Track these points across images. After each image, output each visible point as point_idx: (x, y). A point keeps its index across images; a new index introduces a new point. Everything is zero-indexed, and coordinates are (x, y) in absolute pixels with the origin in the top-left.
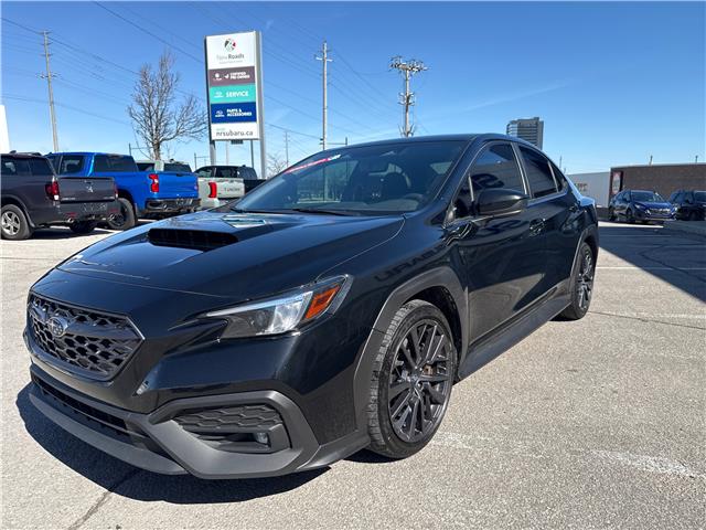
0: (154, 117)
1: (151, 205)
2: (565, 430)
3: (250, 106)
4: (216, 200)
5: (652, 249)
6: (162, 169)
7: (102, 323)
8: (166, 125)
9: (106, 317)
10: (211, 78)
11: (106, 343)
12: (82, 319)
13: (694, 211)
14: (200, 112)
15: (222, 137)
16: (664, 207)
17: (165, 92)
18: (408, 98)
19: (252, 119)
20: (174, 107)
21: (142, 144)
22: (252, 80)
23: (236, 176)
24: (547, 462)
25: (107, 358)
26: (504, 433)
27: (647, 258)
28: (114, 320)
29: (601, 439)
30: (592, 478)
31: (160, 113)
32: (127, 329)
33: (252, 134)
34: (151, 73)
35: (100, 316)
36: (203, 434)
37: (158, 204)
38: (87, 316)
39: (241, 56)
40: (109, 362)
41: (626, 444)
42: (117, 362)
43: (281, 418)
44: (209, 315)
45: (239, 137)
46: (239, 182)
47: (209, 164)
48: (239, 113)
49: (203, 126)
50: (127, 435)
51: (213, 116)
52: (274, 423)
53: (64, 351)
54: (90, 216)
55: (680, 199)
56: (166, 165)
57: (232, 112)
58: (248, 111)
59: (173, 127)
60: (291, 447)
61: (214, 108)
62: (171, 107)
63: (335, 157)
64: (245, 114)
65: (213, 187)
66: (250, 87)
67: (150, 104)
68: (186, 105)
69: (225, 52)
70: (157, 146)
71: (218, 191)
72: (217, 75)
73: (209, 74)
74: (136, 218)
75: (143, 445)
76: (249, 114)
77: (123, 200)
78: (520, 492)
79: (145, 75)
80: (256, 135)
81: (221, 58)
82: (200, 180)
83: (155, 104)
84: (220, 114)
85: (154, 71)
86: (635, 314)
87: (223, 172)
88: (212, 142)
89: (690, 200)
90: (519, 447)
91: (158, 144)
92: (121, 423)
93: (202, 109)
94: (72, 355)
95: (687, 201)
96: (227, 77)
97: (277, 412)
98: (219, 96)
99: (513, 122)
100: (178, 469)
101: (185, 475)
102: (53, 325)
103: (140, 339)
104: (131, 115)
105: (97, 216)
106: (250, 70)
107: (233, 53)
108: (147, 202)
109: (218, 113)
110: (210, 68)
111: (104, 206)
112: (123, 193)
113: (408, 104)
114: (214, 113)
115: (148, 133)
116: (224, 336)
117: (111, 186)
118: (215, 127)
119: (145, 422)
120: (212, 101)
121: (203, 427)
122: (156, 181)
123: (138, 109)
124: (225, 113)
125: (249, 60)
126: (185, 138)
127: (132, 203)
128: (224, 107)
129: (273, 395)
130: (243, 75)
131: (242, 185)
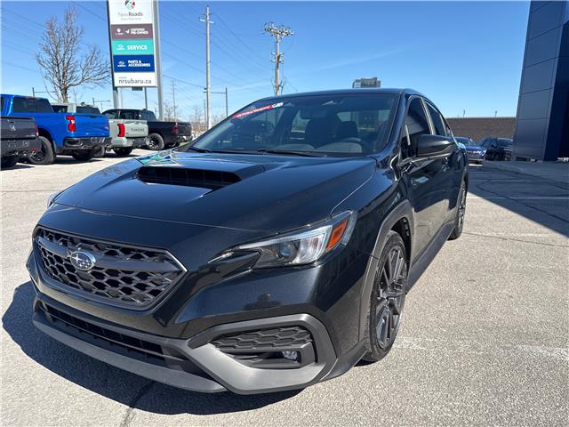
0: (61, 65)
1: (69, 142)
2: (490, 330)
3: (149, 59)
4: (124, 139)
5: (483, 183)
6: (75, 112)
7: (138, 257)
8: (72, 72)
9: (140, 251)
10: (113, 32)
11: (143, 275)
12: (112, 253)
13: (497, 153)
14: (103, 62)
15: (124, 84)
16: (477, 150)
17: (71, 42)
18: (279, 57)
19: (151, 69)
20: (79, 57)
21: (51, 88)
22: (150, 36)
23: (138, 118)
24: (489, 357)
25: (144, 290)
26: (445, 335)
27: (482, 189)
28: (150, 254)
29: (519, 335)
30: (528, 369)
31: (66, 61)
32: (166, 262)
33: (150, 82)
34: (57, 26)
35: (134, 250)
36: (236, 355)
37: (76, 142)
38: (118, 251)
39: (140, 14)
40: (146, 293)
41: (539, 338)
42: (155, 293)
43: (312, 337)
44: (242, 247)
45: (139, 85)
46: (143, 123)
47: (113, 108)
48: (140, 64)
49: (106, 74)
50: (163, 359)
51: (116, 66)
52: (304, 342)
53: (90, 283)
54: (14, 152)
55: (486, 144)
56: (77, 107)
57: (132, 63)
58: (147, 63)
59: (79, 74)
60: (316, 361)
61: (116, 59)
62: (77, 57)
63: (279, 105)
64: (144, 65)
65: (121, 127)
66: (148, 41)
67: (57, 53)
68: (89, 54)
69: (126, 10)
70: (65, 91)
71: (126, 132)
72: (119, 30)
73: (112, 30)
74: (55, 154)
75: (179, 367)
76: (148, 65)
77: (41, 137)
78: (481, 384)
79: (51, 26)
80: (154, 83)
81: (122, 15)
82: (111, 121)
83: (62, 53)
84: (122, 64)
85: (60, 24)
86: (495, 234)
87: (126, 114)
88: (115, 89)
89: (495, 145)
90: (462, 347)
91: (66, 89)
92: (158, 348)
93: (105, 59)
94: (101, 286)
95: (492, 146)
96: (128, 32)
97: (309, 332)
98: (120, 48)
99: (357, 81)
100: (217, 387)
101: (225, 392)
102: (77, 259)
103: (182, 271)
104: (39, 61)
105: (21, 152)
106: (148, 27)
107: (133, 11)
108: (64, 141)
109: (120, 63)
110: (112, 23)
111: (26, 144)
112: (43, 132)
113: (279, 62)
114: (116, 64)
115: (56, 79)
116: (256, 266)
117: (31, 125)
118: (117, 75)
119: (184, 346)
120: (115, 53)
121: (239, 349)
122: (73, 122)
123: (46, 57)
124: (127, 64)
125: (148, 18)
126: (91, 85)
127: (51, 141)
128: (126, 58)
129: (304, 317)
130: (142, 31)
131: (146, 126)
